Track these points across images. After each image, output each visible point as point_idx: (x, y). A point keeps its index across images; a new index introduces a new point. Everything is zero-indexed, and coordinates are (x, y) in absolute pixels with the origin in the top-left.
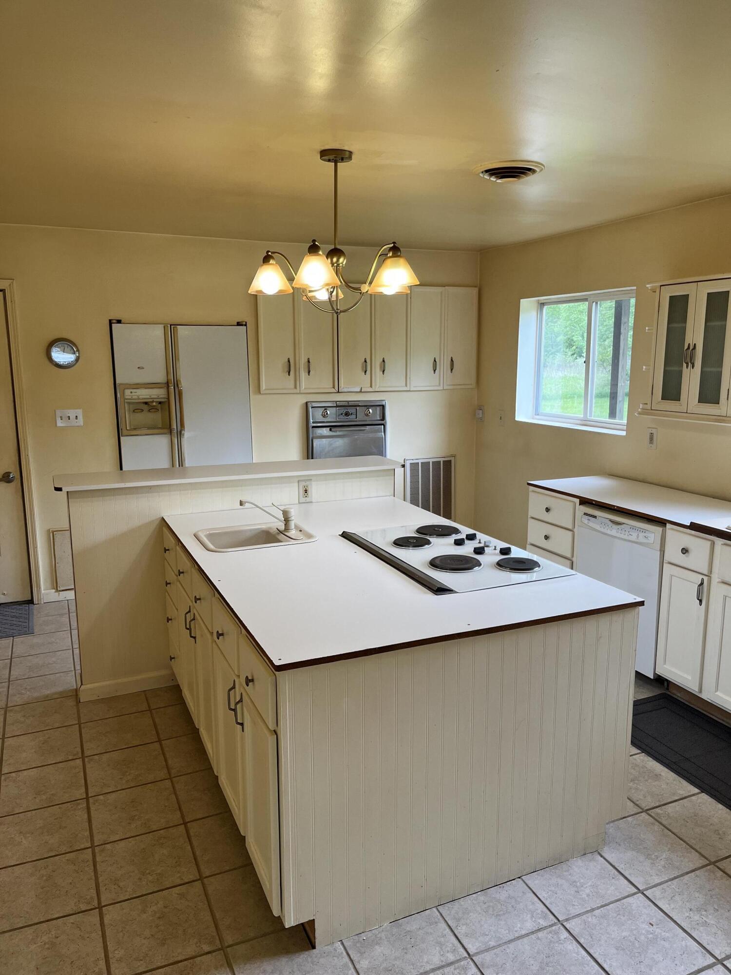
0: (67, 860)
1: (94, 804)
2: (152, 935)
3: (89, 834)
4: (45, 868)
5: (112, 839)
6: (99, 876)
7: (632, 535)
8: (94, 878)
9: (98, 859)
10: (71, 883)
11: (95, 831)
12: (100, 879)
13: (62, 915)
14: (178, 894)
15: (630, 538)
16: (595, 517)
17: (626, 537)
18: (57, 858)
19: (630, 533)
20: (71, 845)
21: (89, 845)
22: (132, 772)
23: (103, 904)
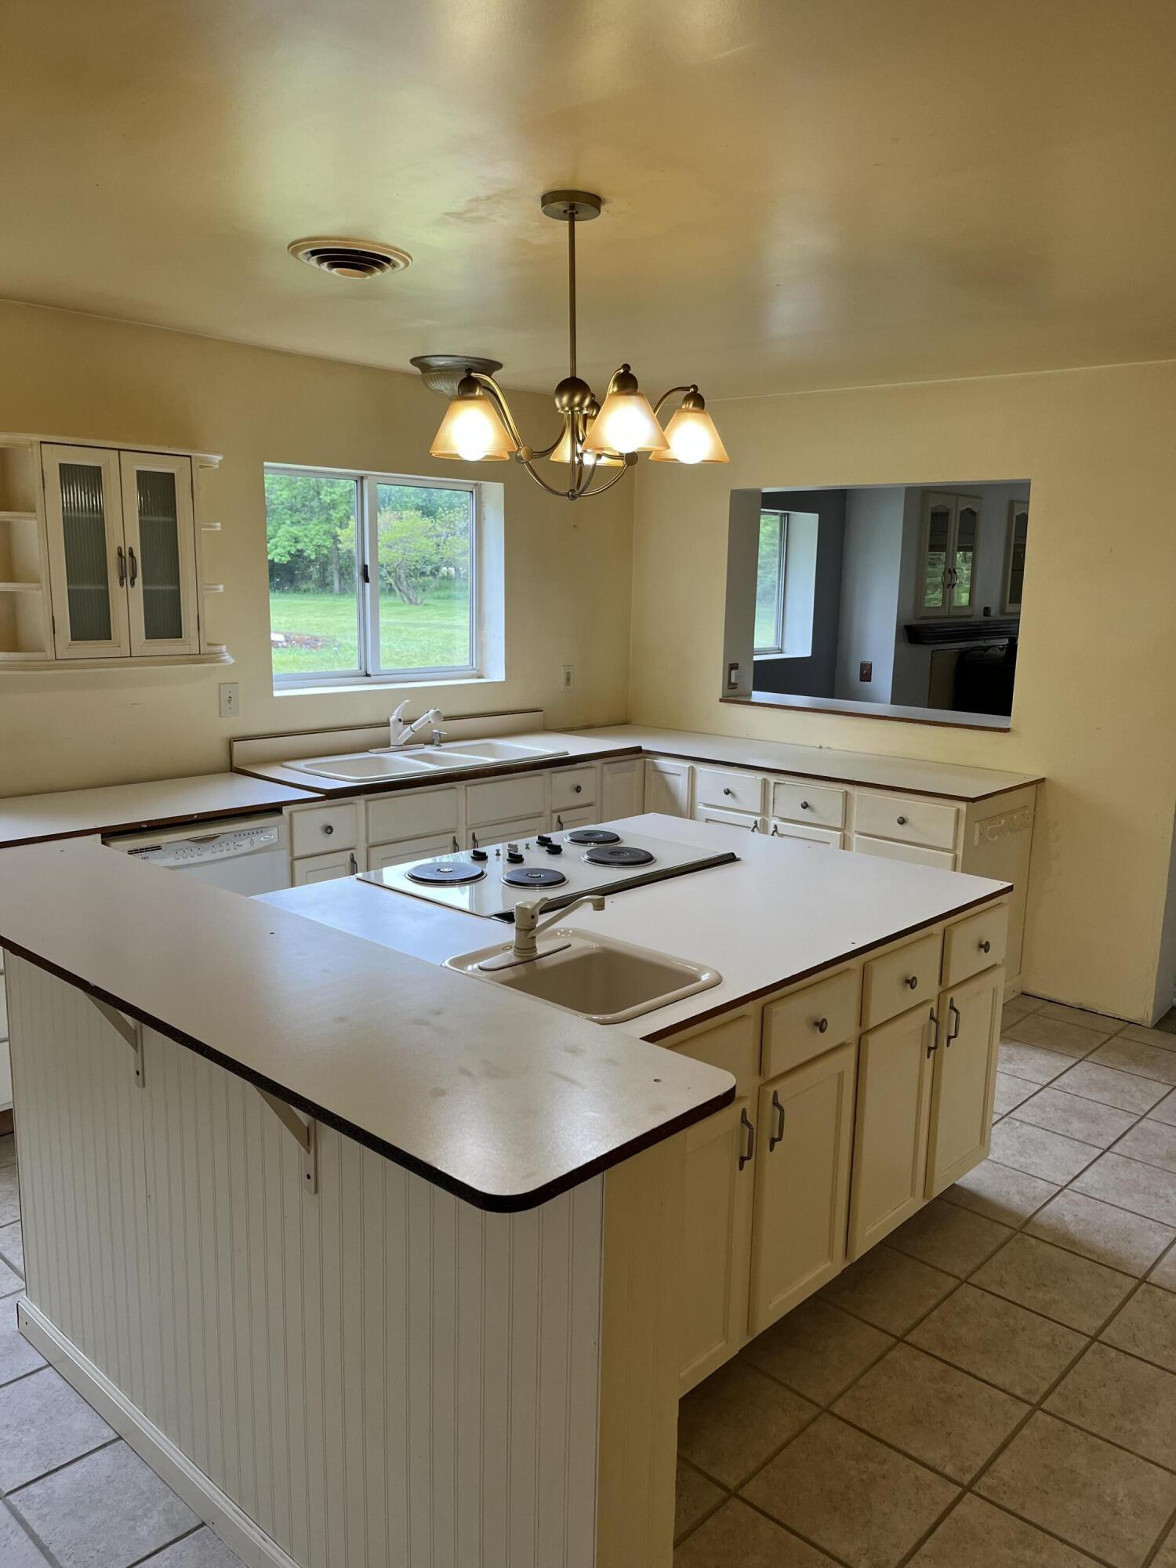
0: (1084, 1416)
1: (970, 1467)
2: (1068, 1280)
3: (1025, 1428)
4: (1121, 1429)
5: (1003, 1396)
6: (1064, 1368)
7: (241, 846)
8: (1072, 1371)
9: (1045, 1387)
10: (1104, 1386)
11: (1014, 1424)
12: (1067, 1363)
13: (1142, 1363)
14: (1003, 1288)
15: (240, 851)
16: (158, 848)
17: (232, 853)
18: (1094, 1430)
19: (237, 844)
20: (1061, 1433)
21: (1039, 1414)
22: (853, 1473)
23: (1088, 1339)
